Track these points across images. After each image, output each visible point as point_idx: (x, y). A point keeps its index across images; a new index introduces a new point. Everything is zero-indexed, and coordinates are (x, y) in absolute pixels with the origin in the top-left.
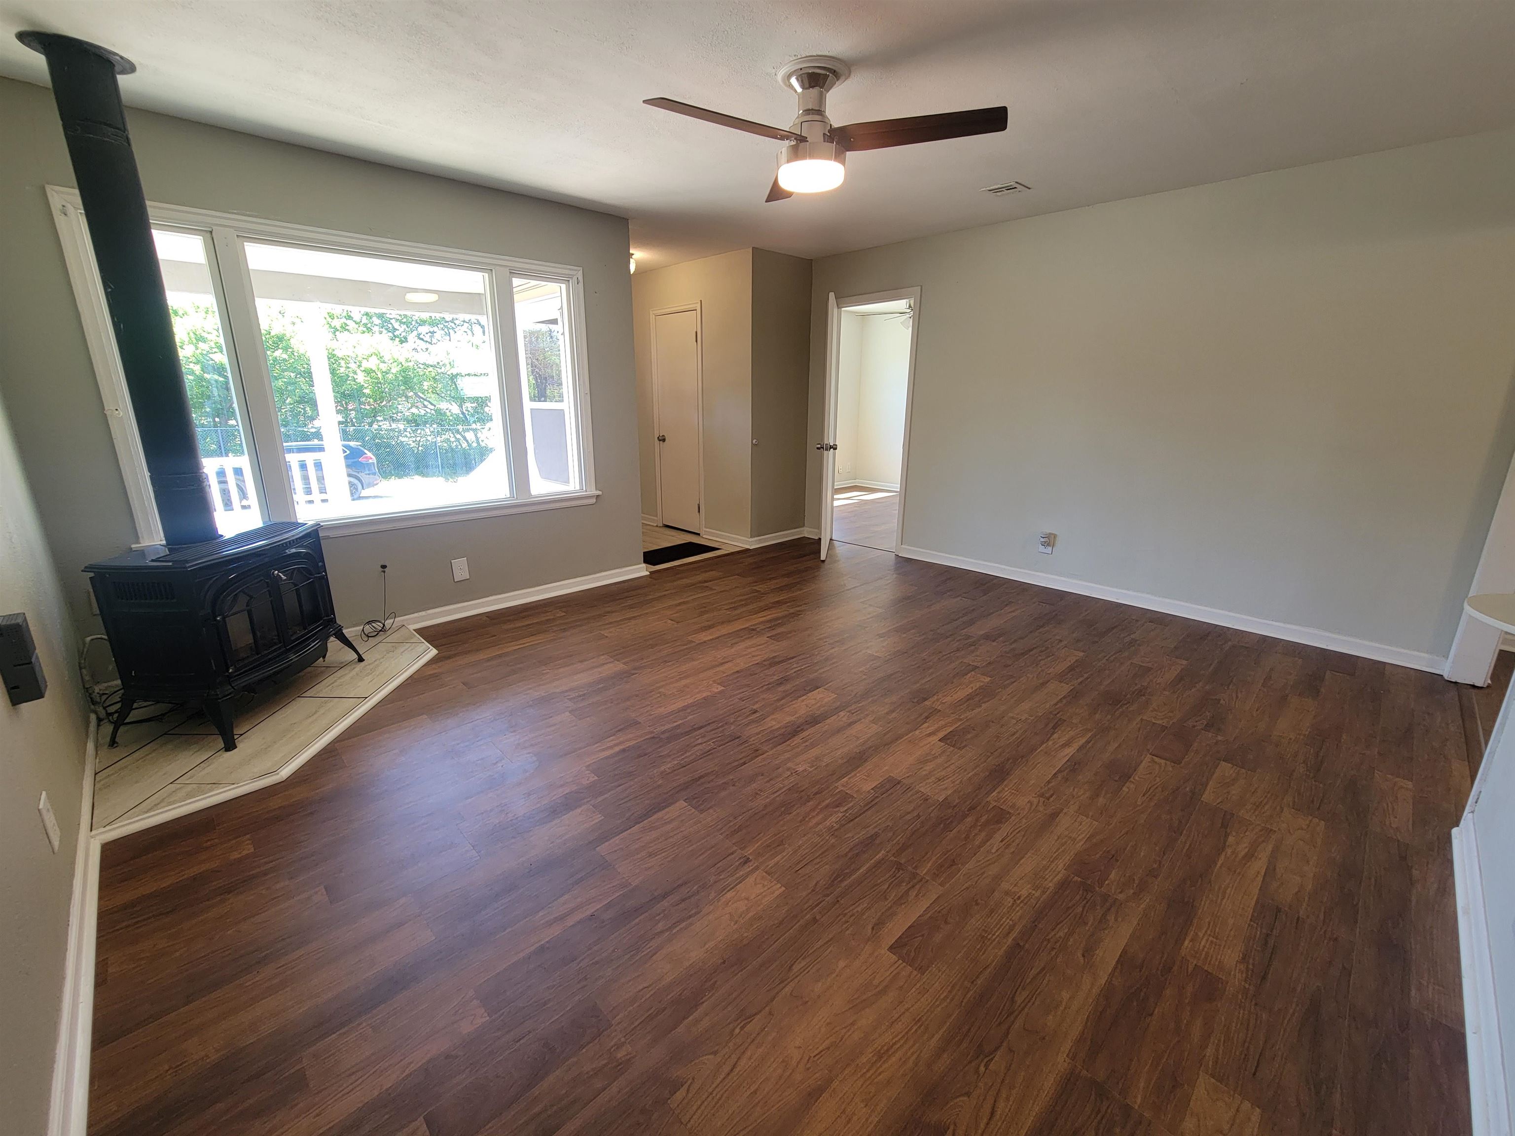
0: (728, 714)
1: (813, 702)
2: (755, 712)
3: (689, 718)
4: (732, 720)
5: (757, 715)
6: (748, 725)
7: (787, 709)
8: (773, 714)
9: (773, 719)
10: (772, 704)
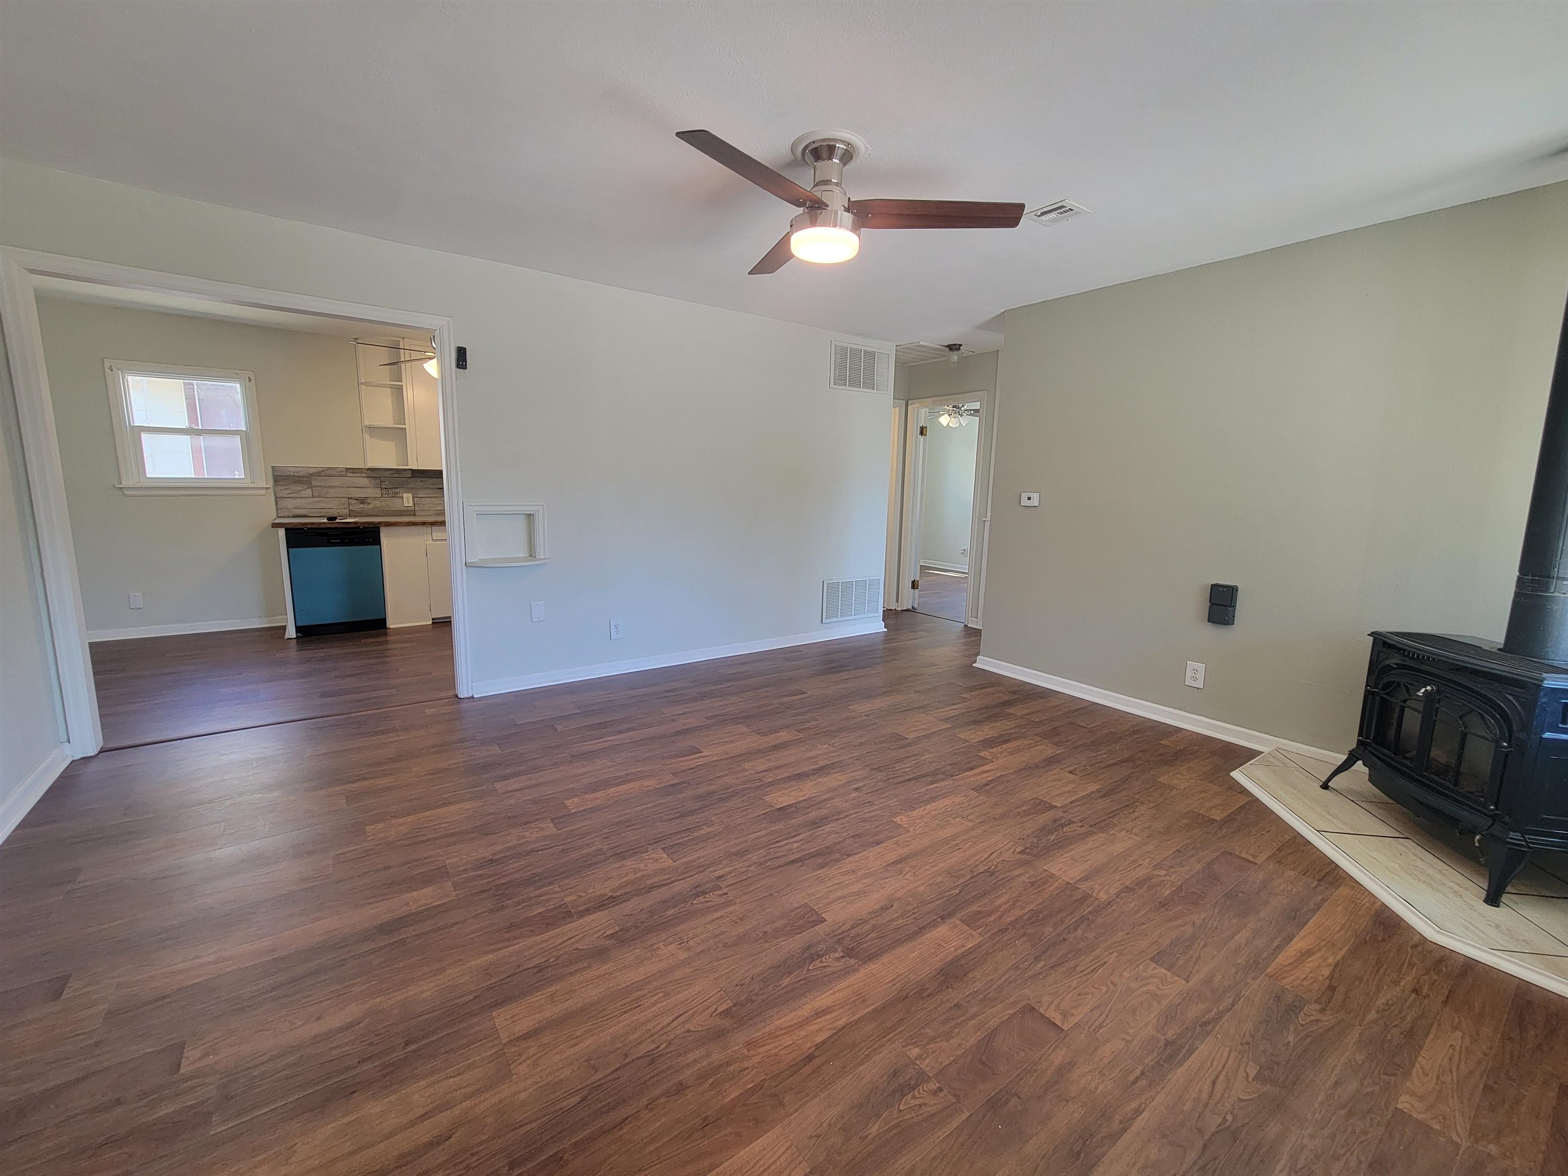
0: (885, 790)
1: (792, 794)
2: (856, 789)
3: (923, 790)
4: (880, 783)
5: (854, 786)
6: (864, 779)
7: (823, 789)
8: (839, 786)
9: (840, 781)
10: (837, 796)
